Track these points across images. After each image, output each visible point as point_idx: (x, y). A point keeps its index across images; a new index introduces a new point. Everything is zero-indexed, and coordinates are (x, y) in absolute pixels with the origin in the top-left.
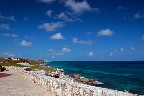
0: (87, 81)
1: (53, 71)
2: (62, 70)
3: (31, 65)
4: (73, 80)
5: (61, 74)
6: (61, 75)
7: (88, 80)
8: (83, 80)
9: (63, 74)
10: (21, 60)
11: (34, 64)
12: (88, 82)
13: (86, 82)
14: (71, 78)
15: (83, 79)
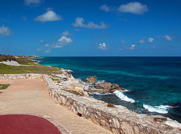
0: (110, 87)
1: (57, 74)
2: (69, 71)
3: (21, 65)
4: (88, 86)
5: (70, 77)
6: (70, 79)
7: (112, 86)
8: (103, 87)
9: (72, 78)
10: (4, 58)
11: (26, 63)
12: (112, 90)
13: (109, 89)
14: (84, 83)
15: (103, 85)
